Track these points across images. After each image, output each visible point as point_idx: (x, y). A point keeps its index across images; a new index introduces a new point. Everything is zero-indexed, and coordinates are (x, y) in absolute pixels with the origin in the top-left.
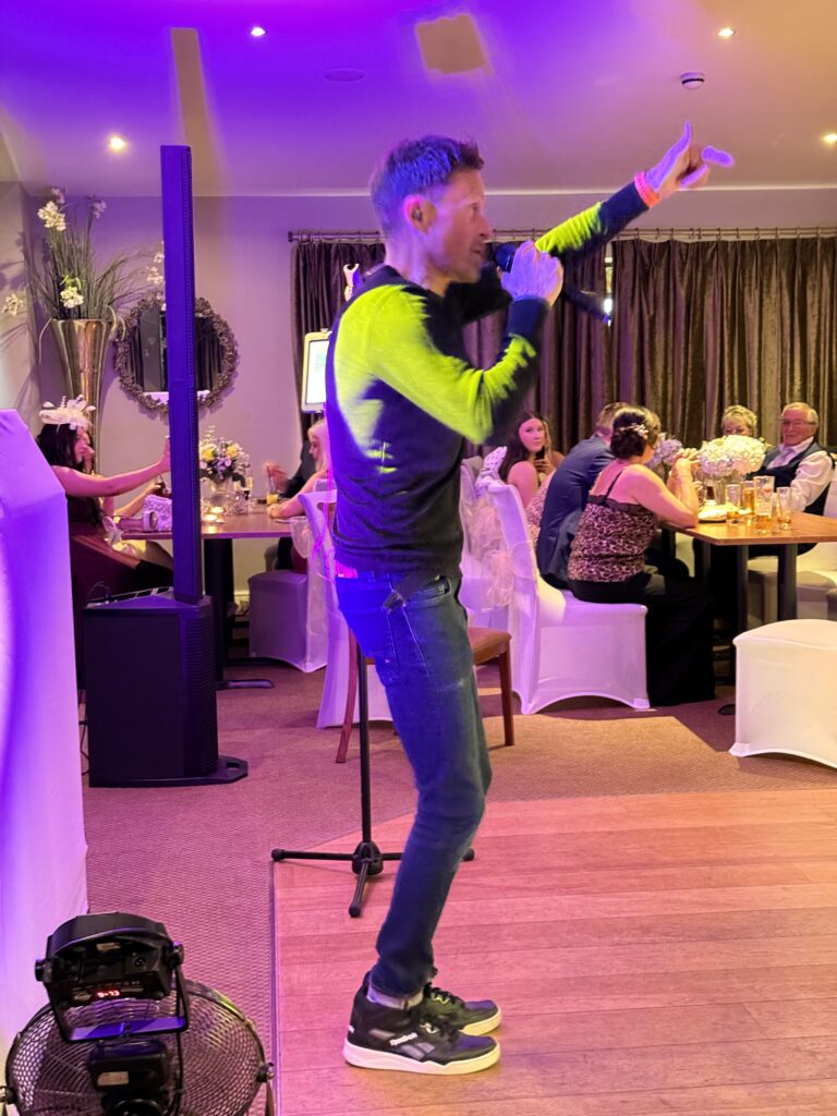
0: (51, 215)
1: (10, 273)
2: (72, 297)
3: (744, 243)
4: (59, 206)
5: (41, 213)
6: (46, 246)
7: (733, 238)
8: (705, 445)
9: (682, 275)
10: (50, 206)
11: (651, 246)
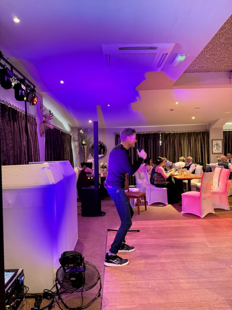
0: (81, 131)
1: (76, 139)
2: (84, 142)
3: (181, 133)
4: (83, 130)
5: (80, 131)
6: (81, 135)
7: (179, 132)
8: (176, 163)
9: (172, 137)
10: (81, 130)
11: (167, 134)
